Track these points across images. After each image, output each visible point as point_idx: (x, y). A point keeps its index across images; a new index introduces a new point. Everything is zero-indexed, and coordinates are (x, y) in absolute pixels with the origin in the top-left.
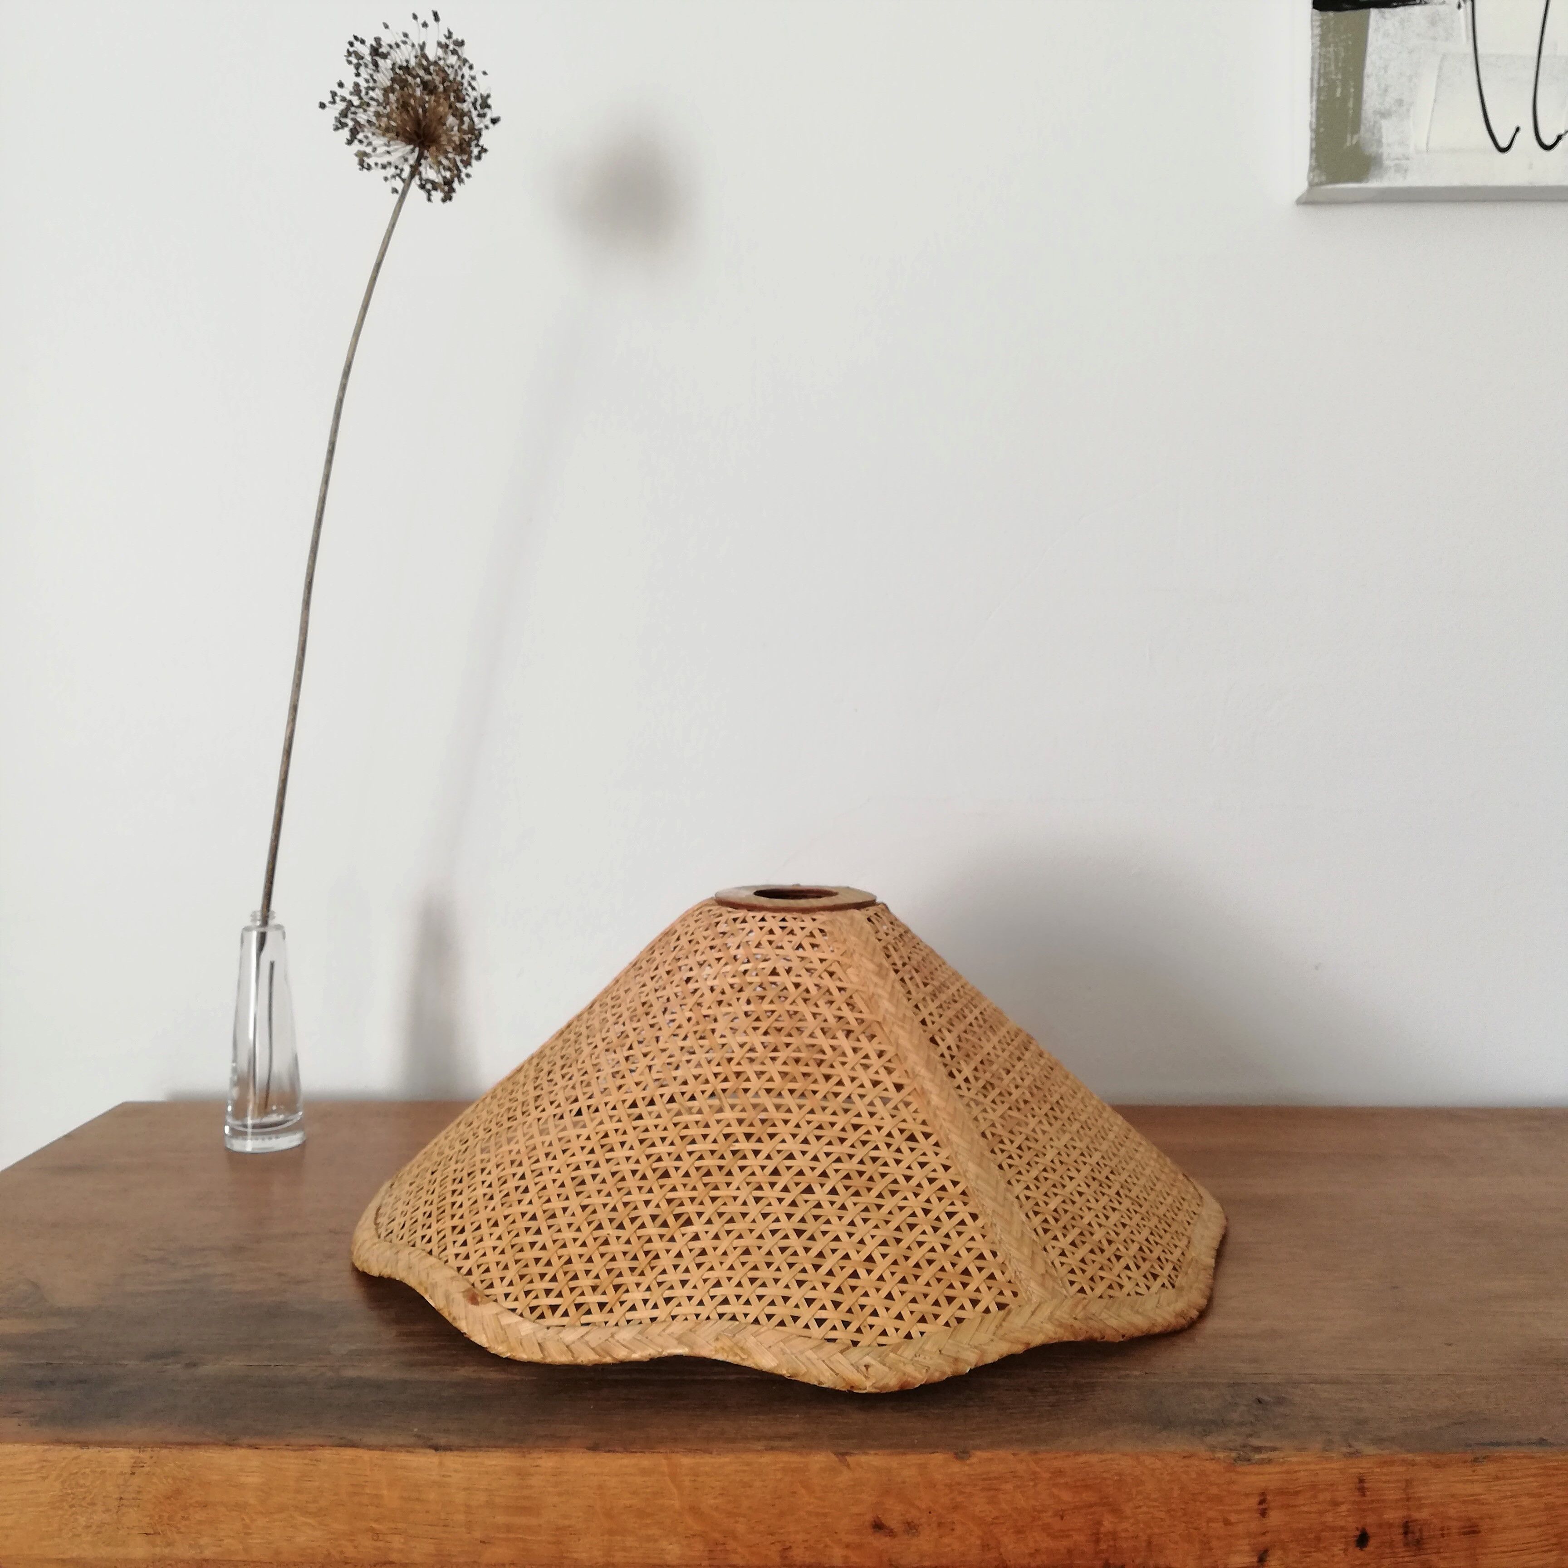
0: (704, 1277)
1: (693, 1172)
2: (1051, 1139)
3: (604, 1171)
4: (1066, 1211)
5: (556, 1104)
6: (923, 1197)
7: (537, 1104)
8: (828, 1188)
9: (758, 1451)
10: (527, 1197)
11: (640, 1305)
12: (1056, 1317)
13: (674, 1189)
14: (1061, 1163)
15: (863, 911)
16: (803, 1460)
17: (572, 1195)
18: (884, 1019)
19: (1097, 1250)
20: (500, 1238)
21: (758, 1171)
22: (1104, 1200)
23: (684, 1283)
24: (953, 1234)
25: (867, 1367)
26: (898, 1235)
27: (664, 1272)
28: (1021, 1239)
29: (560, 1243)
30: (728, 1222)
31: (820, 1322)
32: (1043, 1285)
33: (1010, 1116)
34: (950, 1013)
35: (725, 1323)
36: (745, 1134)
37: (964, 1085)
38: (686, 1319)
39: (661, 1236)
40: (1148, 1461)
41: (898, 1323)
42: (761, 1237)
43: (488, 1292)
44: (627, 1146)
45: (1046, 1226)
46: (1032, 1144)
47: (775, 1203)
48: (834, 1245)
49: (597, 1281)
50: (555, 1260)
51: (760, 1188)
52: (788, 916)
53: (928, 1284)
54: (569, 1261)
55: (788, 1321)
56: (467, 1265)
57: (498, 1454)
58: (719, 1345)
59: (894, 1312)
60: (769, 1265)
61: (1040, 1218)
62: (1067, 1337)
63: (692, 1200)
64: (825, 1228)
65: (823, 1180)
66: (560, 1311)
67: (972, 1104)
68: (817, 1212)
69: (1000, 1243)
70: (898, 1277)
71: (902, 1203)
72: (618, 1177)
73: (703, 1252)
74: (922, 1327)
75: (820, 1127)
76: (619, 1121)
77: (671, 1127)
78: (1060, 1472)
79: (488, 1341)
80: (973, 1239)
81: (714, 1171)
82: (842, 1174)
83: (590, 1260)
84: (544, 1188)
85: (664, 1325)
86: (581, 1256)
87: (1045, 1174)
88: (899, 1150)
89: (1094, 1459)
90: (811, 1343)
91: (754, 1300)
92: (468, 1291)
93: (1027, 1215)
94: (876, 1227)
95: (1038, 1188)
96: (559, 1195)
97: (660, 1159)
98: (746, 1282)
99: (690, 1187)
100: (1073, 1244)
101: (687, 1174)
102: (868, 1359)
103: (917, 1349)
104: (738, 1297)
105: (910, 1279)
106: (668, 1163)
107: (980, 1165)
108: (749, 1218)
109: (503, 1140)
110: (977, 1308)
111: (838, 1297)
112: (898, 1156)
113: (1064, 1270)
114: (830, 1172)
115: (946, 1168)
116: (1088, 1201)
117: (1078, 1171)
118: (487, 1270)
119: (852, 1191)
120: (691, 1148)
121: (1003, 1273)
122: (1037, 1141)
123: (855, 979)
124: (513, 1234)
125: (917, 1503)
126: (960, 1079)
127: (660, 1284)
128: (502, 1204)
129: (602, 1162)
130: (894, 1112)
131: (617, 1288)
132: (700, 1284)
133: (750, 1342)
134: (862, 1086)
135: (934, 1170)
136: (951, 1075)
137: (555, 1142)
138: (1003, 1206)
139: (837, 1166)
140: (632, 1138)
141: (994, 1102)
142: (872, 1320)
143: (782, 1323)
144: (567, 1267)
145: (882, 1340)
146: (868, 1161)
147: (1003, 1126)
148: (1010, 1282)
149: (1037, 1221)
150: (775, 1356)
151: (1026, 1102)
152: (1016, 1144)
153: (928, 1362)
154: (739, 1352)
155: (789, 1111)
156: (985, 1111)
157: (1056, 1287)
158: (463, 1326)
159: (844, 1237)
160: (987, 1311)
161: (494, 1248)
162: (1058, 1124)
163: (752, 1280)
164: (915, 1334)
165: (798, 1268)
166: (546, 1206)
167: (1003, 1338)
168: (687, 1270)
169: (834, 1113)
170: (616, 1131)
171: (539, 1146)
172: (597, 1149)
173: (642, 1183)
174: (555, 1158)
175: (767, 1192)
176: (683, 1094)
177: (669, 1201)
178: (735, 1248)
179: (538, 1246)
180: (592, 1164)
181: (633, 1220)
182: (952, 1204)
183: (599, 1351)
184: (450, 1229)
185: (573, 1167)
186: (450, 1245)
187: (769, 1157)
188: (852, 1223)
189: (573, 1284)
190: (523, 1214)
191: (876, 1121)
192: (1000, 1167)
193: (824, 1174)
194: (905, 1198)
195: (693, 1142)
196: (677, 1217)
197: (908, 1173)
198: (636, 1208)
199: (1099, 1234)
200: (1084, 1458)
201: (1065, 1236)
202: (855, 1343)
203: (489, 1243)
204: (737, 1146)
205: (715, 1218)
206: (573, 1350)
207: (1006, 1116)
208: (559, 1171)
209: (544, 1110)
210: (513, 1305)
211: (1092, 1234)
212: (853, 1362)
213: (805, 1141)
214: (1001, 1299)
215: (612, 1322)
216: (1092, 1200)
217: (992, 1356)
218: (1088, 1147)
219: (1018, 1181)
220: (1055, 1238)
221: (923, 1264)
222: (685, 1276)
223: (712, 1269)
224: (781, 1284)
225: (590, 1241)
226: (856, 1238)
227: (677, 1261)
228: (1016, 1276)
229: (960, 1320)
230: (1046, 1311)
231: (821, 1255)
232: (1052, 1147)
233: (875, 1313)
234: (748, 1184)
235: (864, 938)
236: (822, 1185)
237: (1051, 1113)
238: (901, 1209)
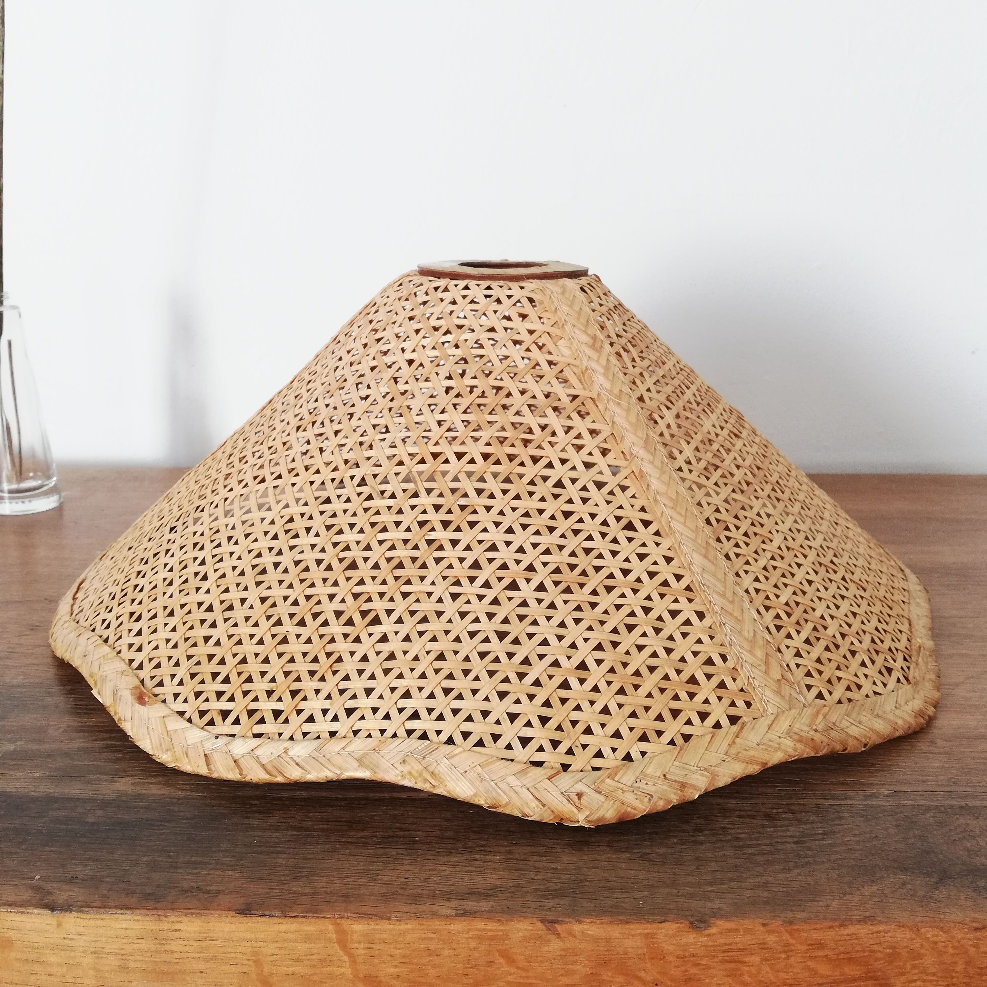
0: (392, 686)
1: (383, 563)
2: (776, 523)
3: (286, 560)
4: (797, 604)
5: (243, 484)
6: (642, 594)
7: (226, 482)
8: (534, 584)
9: (447, 916)
10: (205, 585)
11: (318, 716)
12: (795, 730)
13: (361, 582)
14: (788, 548)
15: (576, 280)
16: (502, 927)
17: (252, 585)
18: (599, 395)
19: (832, 647)
20: (174, 629)
21: (456, 563)
22: (833, 588)
23: (369, 691)
24: (677, 636)
25: (579, 796)
26: (615, 638)
27: (347, 678)
28: (753, 642)
29: (235, 639)
30: (421, 622)
31: (525, 741)
32: (778, 693)
33: (733, 499)
34: (668, 389)
35: (414, 743)
36: (442, 522)
37: (685, 467)
38: (370, 736)
39: (346, 636)
40: (930, 933)
41: (616, 742)
42: (458, 640)
43: (157, 690)
44: (313, 532)
45: (778, 622)
46: (758, 530)
47: (474, 600)
48: (542, 650)
49: (273, 684)
50: (229, 659)
51: (457, 583)
52: (494, 284)
53: (650, 695)
54: (244, 661)
55: (488, 740)
56: (139, 657)
57: (129, 917)
58: (406, 769)
59: (610, 729)
60: (466, 672)
61: (772, 613)
62: (808, 753)
63: (382, 595)
64: (532, 629)
65: (529, 574)
66: (231, 718)
67: (694, 487)
68: (522, 611)
69: (730, 645)
70: (615, 687)
71: (620, 601)
72: (302, 566)
73: (392, 657)
74: (644, 746)
75: (527, 515)
76: (306, 504)
77: (360, 512)
78: (821, 945)
79: (153, 748)
80: (699, 641)
81: (407, 563)
82: (551, 567)
83: (266, 660)
84: (223, 576)
85: (344, 742)
86: (257, 655)
87: (773, 563)
88: (615, 541)
89: (863, 930)
90: (514, 767)
91: (448, 714)
92: (137, 688)
93: (759, 612)
94: (590, 628)
95: (767, 578)
96: (238, 585)
97: (347, 548)
98: (439, 693)
99: (379, 580)
100: (807, 641)
101: (376, 566)
102: (580, 787)
103: (637, 773)
104: (430, 711)
105: (629, 689)
106: (356, 553)
107: (706, 556)
108: (445, 618)
109: (190, 520)
110: (705, 723)
111: (546, 712)
112: (615, 547)
113: (800, 673)
114: (538, 566)
115: (669, 560)
116: (818, 590)
117: (805, 556)
118: (158, 666)
119: (562, 587)
120: (382, 536)
121: (734, 680)
122: (762, 525)
123: (566, 352)
124: (188, 625)
125: (642, 974)
126: (681, 461)
127: (342, 692)
128: (180, 591)
129: (286, 550)
130: (610, 498)
131: (294, 693)
132: (387, 694)
133: (443, 767)
134: (574, 468)
135: (655, 563)
136: (672, 457)
137: (239, 526)
138: (732, 602)
139: (546, 558)
140: (318, 524)
141: (716, 484)
142: (586, 739)
143: (480, 743)
144: (241, 668)
145: (598, 762)
146: (580, 553)
147: (727, 511)
148: (742, 690)
149: (769, 616)
150: (471, 782)
151: (748, 483)
152: (742, 531)
153: (651, 789)
154: (430, 778)
155: (492, 496)
156: (708, 494)
157: (794, 694)
158: (128, 727)
159: (553, 640)
160: (718, 725)
161: (168, 641)
162: (780, 506)
163: (447, 691)
164: (635, 755)
165: (500, 676)
166: (224, 597)
167: (736, 758)
168: (372, 677)
169: (543, 499)
170: (302, 515)
171: (222, 529)
172: (281, 535)
173: (327, 574)
174: (236, 543)
175: (466, 588)
176: (375, 476)
177: (356, 596)
178: (428, 652)
179: (212, 641)
180: (275, 551)
181: (315, 616)
182: (676, 601)
183: (269, 767)
184: (128, 615)
185: (254, 553)
186: (125, 634)
187: (468, 548)
188: (562, 625)
189: (246, 687)
190: (200, 604)
191: (589, 507)
192: (727, 557)
193: (531, 568)
194: (623, 595)
195: (385, 530)
196: (364, 614)
197: (626, 566)
198: (319, 602)
199: (833, 629)
200: (851, 929)
201: (798, 632)
202: (565, 767)
203: (163, 634)
204: (432, 536)
205: (406, 617)
206: (242, 766)
207: (730, 500)
208: (239, 558)
209: (231, 490)
210: (182, 707)
211: (825, 628)
212: (563, 790)
213: (510, 531)
214: (733, 712)
215: (286, 736)
216: (822, 589)
217: (723, 781)
218: (810, 529)
219: (746, 572)
220: (789, 636)
221: (644, 671)
222: (371, 684)
223: (401, 676)
224: (480, 695)
225: (267, 638)
226: (567, 642)
227: (362, 666)
228: (749, 684)
229: (687, 738)
230: (784, 724)
231: (526, 661)
232: (778, 531)
233: (588, 731)
234: (444, 578)
235: (577, 308)
236: (528, 581)
237: (773, 495)
238: (618, 607)
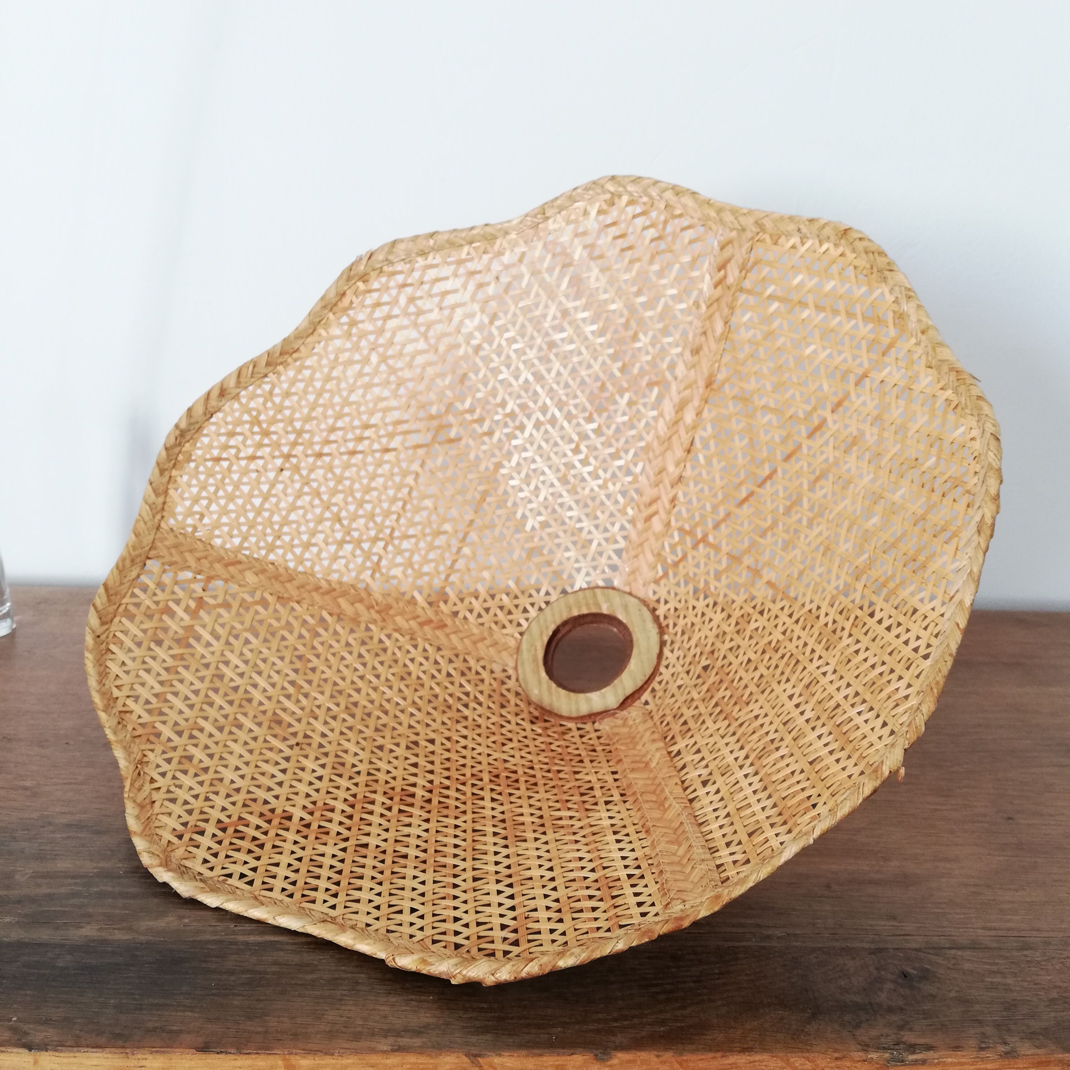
16: (432, 1061)
